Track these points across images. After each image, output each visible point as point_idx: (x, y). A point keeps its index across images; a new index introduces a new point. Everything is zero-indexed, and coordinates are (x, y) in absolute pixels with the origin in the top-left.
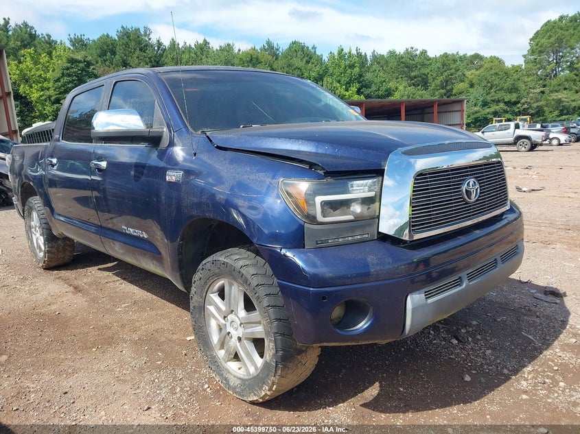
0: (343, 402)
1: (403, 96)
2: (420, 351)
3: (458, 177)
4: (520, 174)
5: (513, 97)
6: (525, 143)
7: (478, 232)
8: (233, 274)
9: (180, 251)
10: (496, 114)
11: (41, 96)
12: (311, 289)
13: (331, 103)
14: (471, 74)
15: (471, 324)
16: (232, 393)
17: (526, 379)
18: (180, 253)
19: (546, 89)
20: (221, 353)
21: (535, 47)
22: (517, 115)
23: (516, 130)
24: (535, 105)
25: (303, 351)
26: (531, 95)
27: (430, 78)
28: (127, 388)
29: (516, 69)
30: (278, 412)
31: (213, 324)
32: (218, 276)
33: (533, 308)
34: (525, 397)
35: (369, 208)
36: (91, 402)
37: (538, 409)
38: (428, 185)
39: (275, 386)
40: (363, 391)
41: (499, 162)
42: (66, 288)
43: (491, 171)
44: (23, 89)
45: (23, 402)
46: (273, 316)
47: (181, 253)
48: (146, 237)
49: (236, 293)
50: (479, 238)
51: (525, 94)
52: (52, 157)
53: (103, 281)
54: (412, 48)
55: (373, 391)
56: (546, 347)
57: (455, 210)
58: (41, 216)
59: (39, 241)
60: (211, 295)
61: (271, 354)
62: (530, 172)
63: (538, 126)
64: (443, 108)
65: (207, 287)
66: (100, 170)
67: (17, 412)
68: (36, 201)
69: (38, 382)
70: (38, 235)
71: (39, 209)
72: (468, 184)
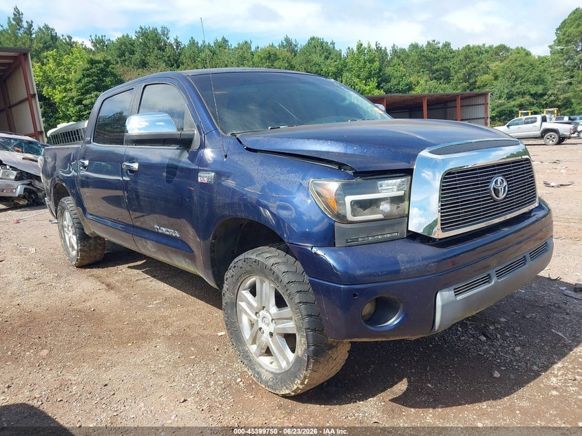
0: (373, 396)
1: (424, 90)
2: (448, 347)
3: (485, 175)
4: (548, 168)
5: (540, 89)
6: (553, 136)
7: (506, 229)
8: (265, 271)
9: (212, 249)
10: (521, 106)
11: (64, 97)
12: (342, 286)
13: (355, 102)
14: (495, 66)
15: (499, 320)
16: (264, 387)
17: (556, 376)
18: (212, 251)
19: (573, 80)
20: (253, 348)
21: (562, 37)
22: (543, 107)
23: (543, 123)
24: (562, 97)
25: (334, 347)
26: (558, 86)
27: (452, 71)
28: (163, 381)
29: (542, 60)
30: (310, 406)
31: (245, 320)
32: (250, 273)
33: (563, 305)
34: (554, 393)
35: (398, 207)
36: (129, 394)
37: (569, 405)
38: (456, 184)
39: (307, 380)
40: (392, 386)
41: (527, 159)
42: (98, 285)
43: (519, 168)
44: (46, 91)
45: (66, 394)
46: (304, 313)
47: (214, 251)
48: (178, 236)
49: (267, 289)
50: (507, 236)
51: (552, 85)
52: (84, 159)
53: (134, 279)
54: (434, 41)
55: (401, 387)
56: (576, 344)
57: (483, 208)
58: (74, 216)
59: (72, 240)
60: (243, 292)
61: (303, 349)
62: (558, 166)
63: (566, 119)
64: (467, 102)
65: (239, 284)
66: (132, 171)
67: (61, 403)
68: (69, 202)
69: (80, 375)
70: (71, 234)
71: (71, 209)
72: (496, 182)
